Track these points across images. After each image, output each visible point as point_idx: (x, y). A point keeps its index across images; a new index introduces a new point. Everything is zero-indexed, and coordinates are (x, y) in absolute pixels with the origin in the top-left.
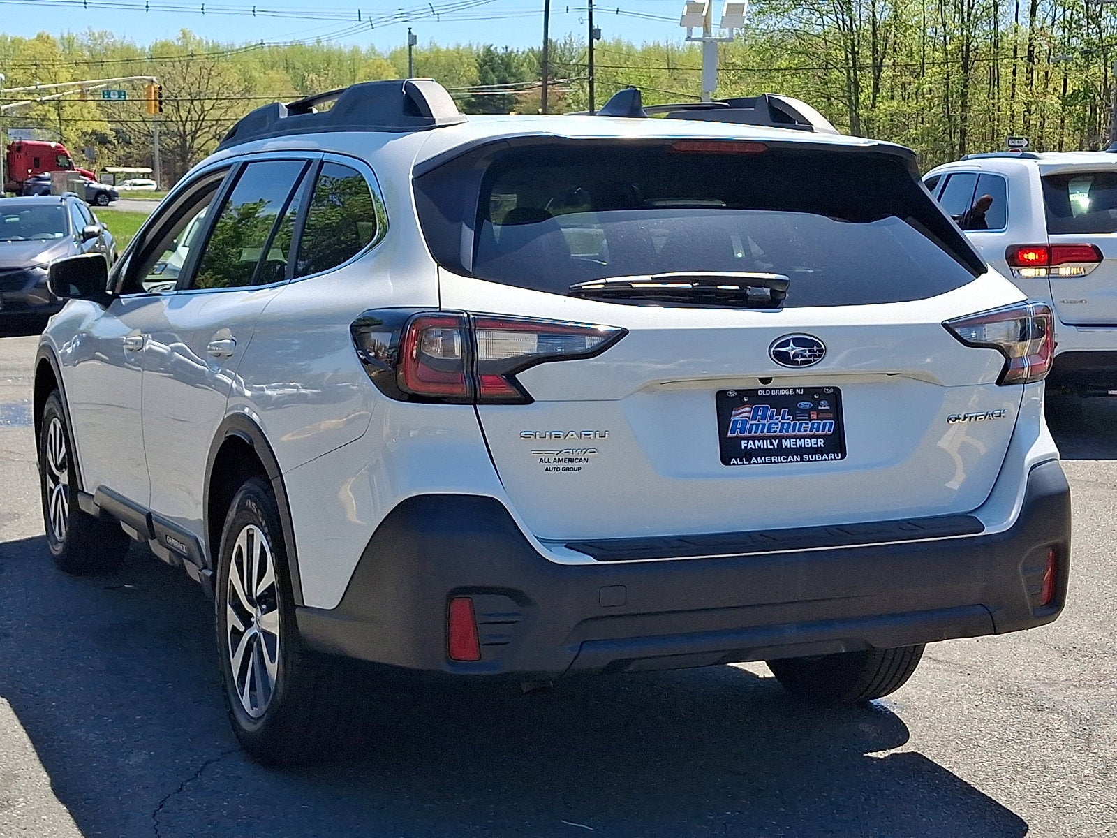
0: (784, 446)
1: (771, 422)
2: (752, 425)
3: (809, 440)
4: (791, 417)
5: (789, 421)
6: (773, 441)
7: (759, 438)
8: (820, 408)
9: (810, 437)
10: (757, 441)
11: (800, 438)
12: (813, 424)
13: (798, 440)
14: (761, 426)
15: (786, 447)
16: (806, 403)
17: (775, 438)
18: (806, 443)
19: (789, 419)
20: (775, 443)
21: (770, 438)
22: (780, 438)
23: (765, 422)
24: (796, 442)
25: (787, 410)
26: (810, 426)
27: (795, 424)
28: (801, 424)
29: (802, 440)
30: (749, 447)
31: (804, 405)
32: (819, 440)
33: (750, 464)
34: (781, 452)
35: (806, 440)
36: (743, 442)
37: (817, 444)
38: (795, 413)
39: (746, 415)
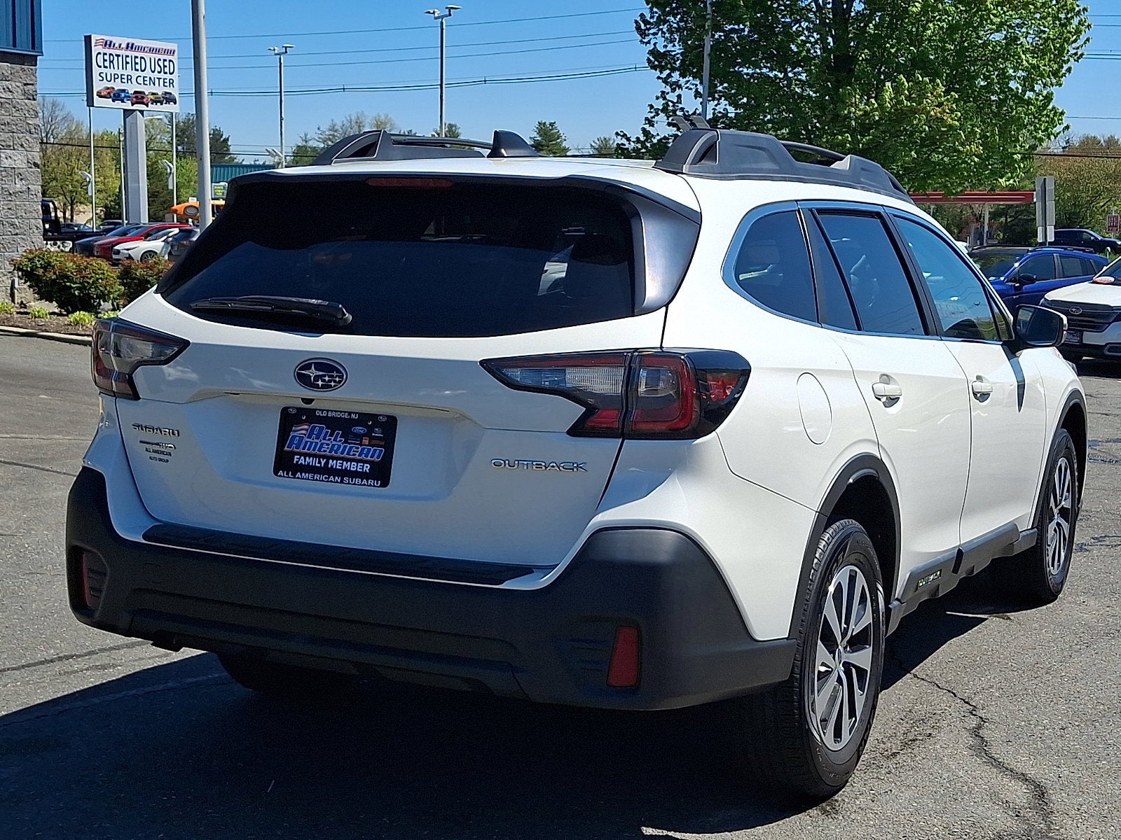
0: (330, 466)
1: (323, 441)
2: (307, 442)
3: (356, 464)
4: (343, 439)
5: (339, 443)
6: (321, 460)
7: (310, 455)
8: (373, 434)
9: (358, 461)
10: (307, 458)
11: (347, 460)
12: (363, 449)
13: (345, 463)
14: (314, 444)
15: (332, 467)
16: (361, 428)
17: (324, 457)
18: (352, 466)
19: (340, 441)
20: (323, 462)
21: (320, 457)
22: (328, 458)
23: (318, 441)
24: (342, 464)
25: (341, 432)
26: (360, 450)
27: (345, 447)
28: (351, 448)
29: (349, 463)
30: (299, 463)
31: (359, 429)
32: (366, 465)
33: (294, 478)
34: (327, 471)
35: (353, 463)
36: (296, 457)
37: (363, 469)
38: (348, 436)
39: (304, 432)
